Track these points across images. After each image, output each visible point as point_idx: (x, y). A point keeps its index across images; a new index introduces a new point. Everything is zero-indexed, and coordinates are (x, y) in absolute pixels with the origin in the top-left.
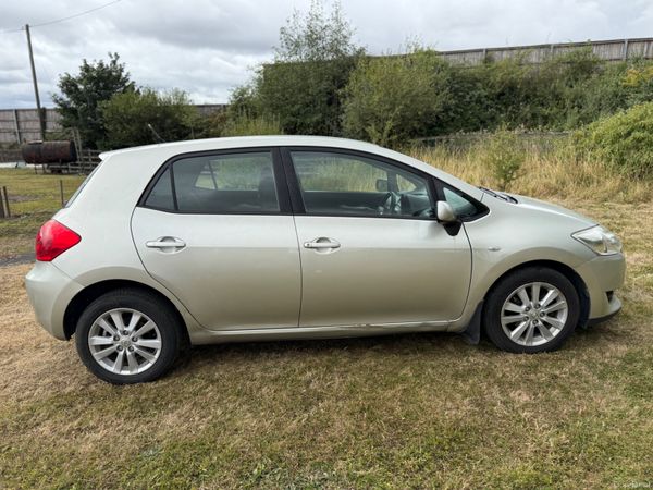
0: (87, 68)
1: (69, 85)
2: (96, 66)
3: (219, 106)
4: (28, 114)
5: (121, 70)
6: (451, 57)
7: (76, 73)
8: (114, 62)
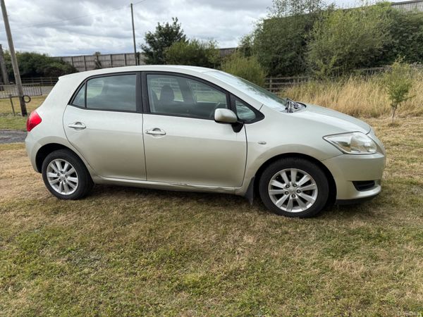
0: (160, 28)
1: (150, 38)
2: (164, 26)
3: (234, 49)
4: (130, 56)
5: (179, 28)
6: (405, 6)
7: (154, 31)
8: (175, 23)
